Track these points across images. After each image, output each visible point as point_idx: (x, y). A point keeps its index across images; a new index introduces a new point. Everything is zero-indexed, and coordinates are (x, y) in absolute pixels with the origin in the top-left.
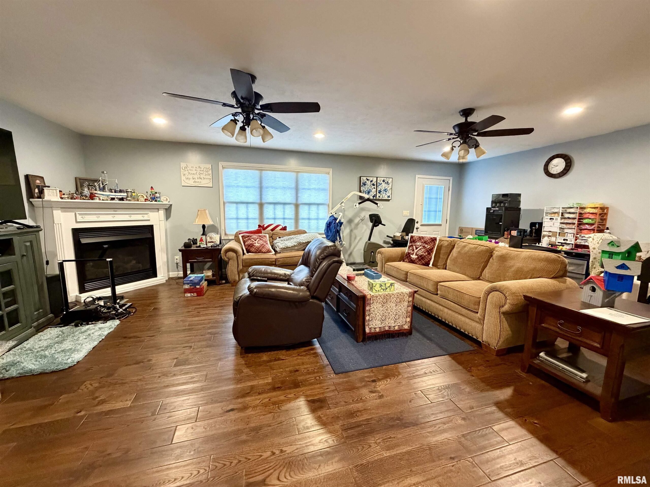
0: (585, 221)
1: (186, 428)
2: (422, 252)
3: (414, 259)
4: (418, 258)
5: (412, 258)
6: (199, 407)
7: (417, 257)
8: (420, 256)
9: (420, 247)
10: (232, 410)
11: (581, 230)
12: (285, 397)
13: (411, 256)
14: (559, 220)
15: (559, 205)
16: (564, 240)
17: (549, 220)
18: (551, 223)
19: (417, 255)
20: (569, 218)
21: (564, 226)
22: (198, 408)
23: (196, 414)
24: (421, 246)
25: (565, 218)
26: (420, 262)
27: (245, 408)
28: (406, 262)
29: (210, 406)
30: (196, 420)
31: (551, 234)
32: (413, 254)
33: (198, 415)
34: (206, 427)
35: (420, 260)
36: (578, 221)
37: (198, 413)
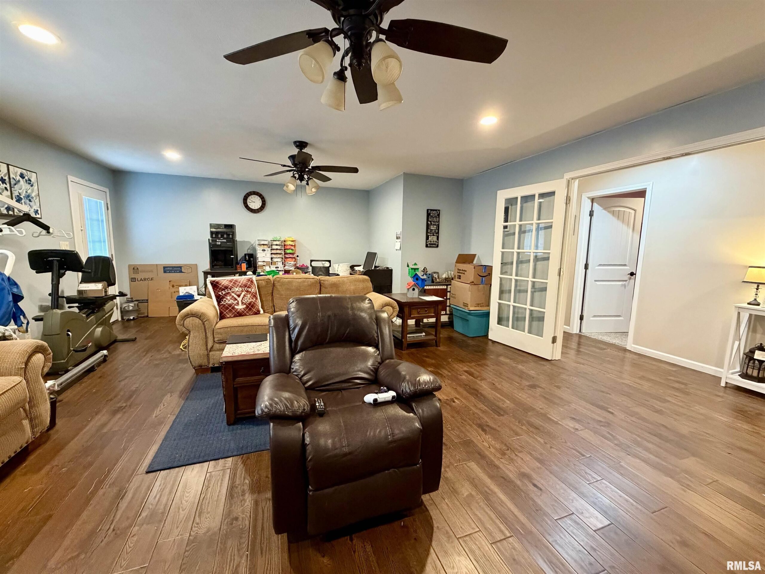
0: (288, 251)
1: (587, 519)
2: (249, 299)
3: (243, 310)
4: (247, 307)
5: (239, 310)
6: (556, 520)
7: (245, 306)
8: (249, 304)
9: (243, 293)
10: (535, 485)
11: (286, 258)
12: (490, 448)
13: (236, 307)
14: (270, 252)
15: (269, 237)
16: (276, 268)
17: (262, 252)
18: (263, 254)
19: (245, 304)
20: (277, 249)
21: (273, 256)
22: (558, 521)
23: (565, 518)
24: (242, 291)
25: (273, 249)
26: (250, 313)
27: (524, 476)
28: (230, 317)
29: (546, 509)
30: (572, 514)
31: (265, 264)
32: (238, 303)
33: (566, 516)
34: (571, 501)
35: (250, 309)
36: (284, 252)
37: (563, 517)
